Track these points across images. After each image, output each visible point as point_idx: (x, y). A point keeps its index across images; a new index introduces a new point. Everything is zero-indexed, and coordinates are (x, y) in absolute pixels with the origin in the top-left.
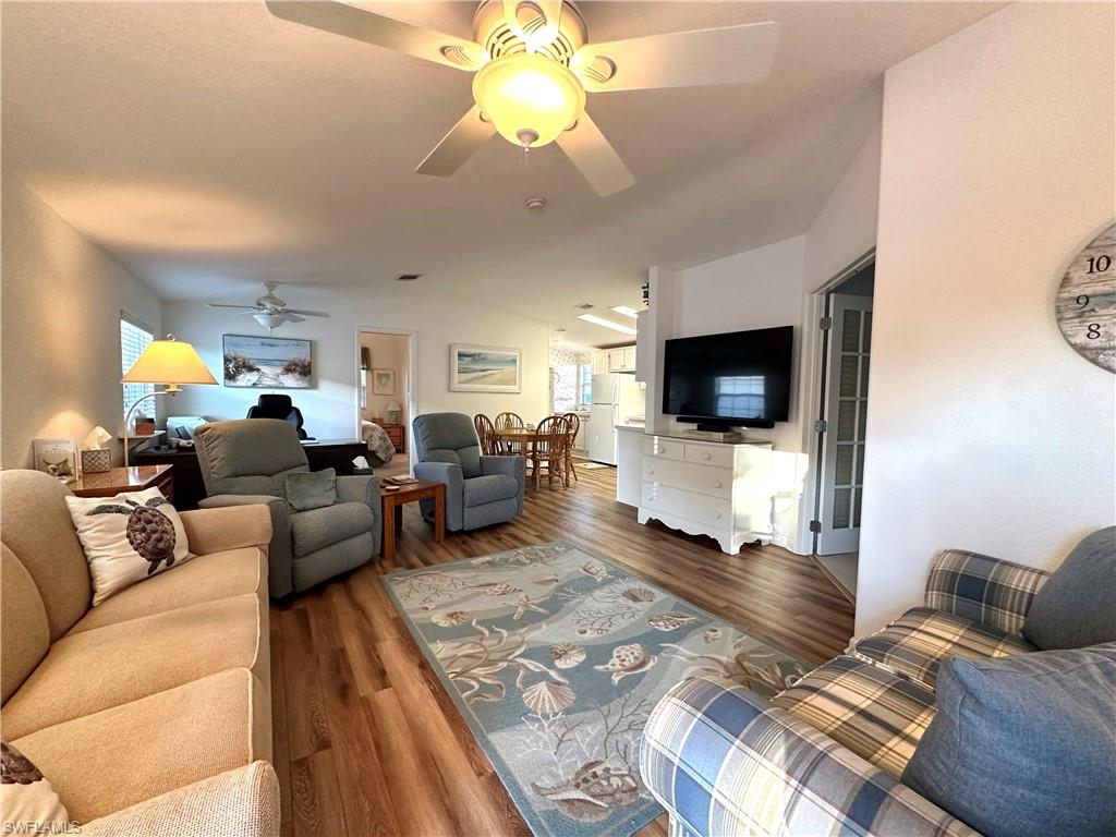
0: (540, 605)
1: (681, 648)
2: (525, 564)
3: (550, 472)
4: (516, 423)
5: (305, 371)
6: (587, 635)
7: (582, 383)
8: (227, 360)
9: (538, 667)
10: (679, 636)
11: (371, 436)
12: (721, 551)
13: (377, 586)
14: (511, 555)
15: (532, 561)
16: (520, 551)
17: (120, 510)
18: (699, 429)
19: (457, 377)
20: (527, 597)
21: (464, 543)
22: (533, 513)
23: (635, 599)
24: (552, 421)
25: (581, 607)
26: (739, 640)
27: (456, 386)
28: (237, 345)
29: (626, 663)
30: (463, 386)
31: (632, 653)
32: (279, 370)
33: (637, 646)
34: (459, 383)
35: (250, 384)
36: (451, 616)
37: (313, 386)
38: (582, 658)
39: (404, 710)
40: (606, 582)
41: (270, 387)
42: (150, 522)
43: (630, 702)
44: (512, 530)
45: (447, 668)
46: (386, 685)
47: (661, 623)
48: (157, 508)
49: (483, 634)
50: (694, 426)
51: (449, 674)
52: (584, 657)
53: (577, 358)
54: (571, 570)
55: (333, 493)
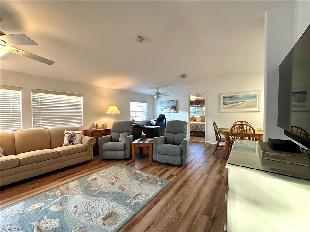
5: (175, 108)
8: (161, 107)
19: (222, 106)
28: (163, 103)
30: (225, 110)
32: (170, 108)
34: (223, 109)
35: (165, 112)
37: (177, 112)
41: (168, 113)
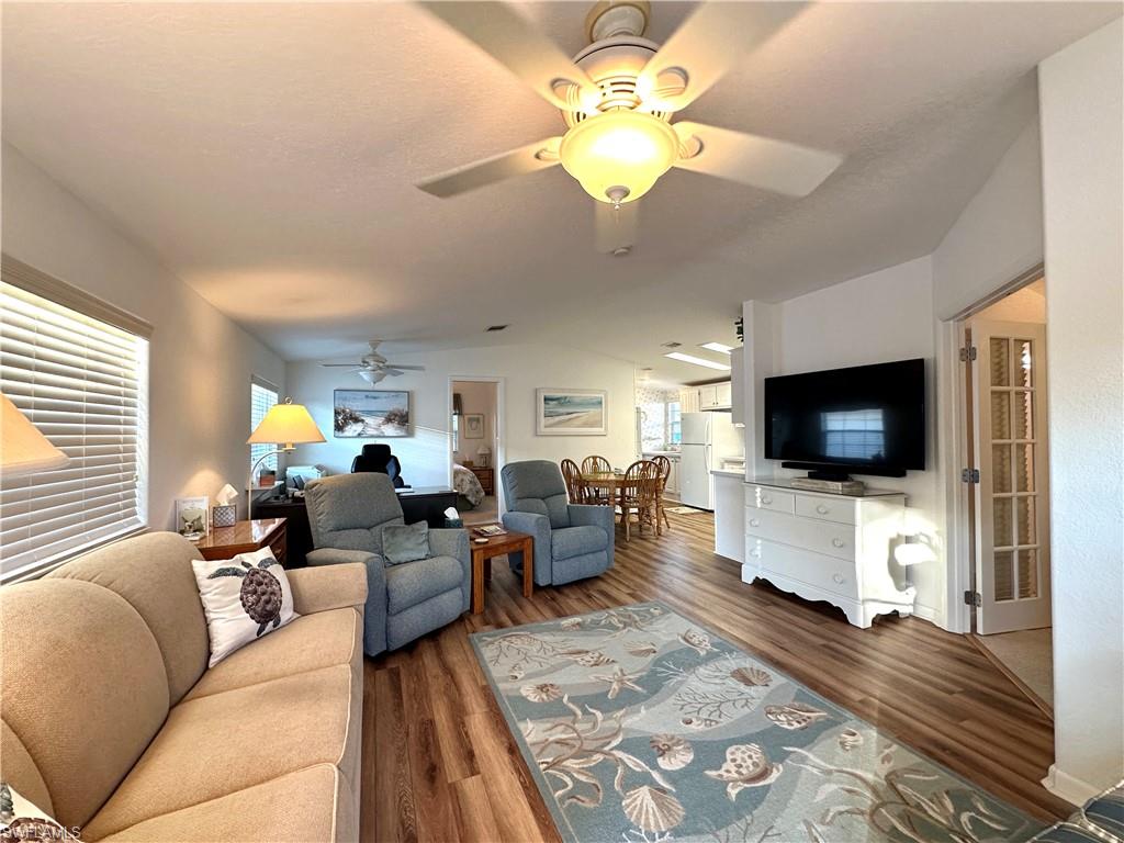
0: (636, 683)
1: (811, 756)
2: (617, 629)
3: (640, 519)
4: (603, 467)
5: (403, 420)
6: (692, 726)
7: (670, 422)
8: (337, 413)
9: (638, 765)
10: (807, 737)
11: (462, 480)
12: (847, 622)
13: (466, 647)
14: (602, 616)
15: (626, 625)
16: (612, 612)
17: (236, 573)
18: (811, 476)
19: (543, 421)
20: (622, 670)
21: (553, 599)
22: (623, 566)
23: (748, 682)
24: (641, 465)
25: (683, 689)
26: (887, 751)
27: (542, 430)
28: (345, 399)
29: (744, 771)
30: (548, 430)
31: (750, 757)
32: (381, 420)
33: (754, 746)
34: (544, 427)
35: (356, 434)
36: (542, 688)
37: (410, 434)
38: (690, 757)
39: (493, 807)
40: (711, 657)
41: (372, 436)
42: (260, 584)
43: (753, 828)
44: (603, 586)
45: (538, 755)
46: (474, 772)
47: (782, 718)
48: (268, 569)
49: (575, 714)
50: (805, 473)
51: (541, 762)
52: (692, 757)
53: (664, 396)
54: (670, 639)
55: (425, 546)
